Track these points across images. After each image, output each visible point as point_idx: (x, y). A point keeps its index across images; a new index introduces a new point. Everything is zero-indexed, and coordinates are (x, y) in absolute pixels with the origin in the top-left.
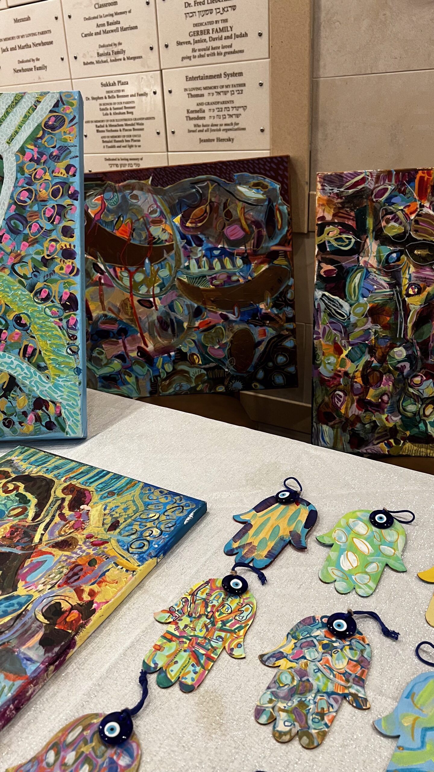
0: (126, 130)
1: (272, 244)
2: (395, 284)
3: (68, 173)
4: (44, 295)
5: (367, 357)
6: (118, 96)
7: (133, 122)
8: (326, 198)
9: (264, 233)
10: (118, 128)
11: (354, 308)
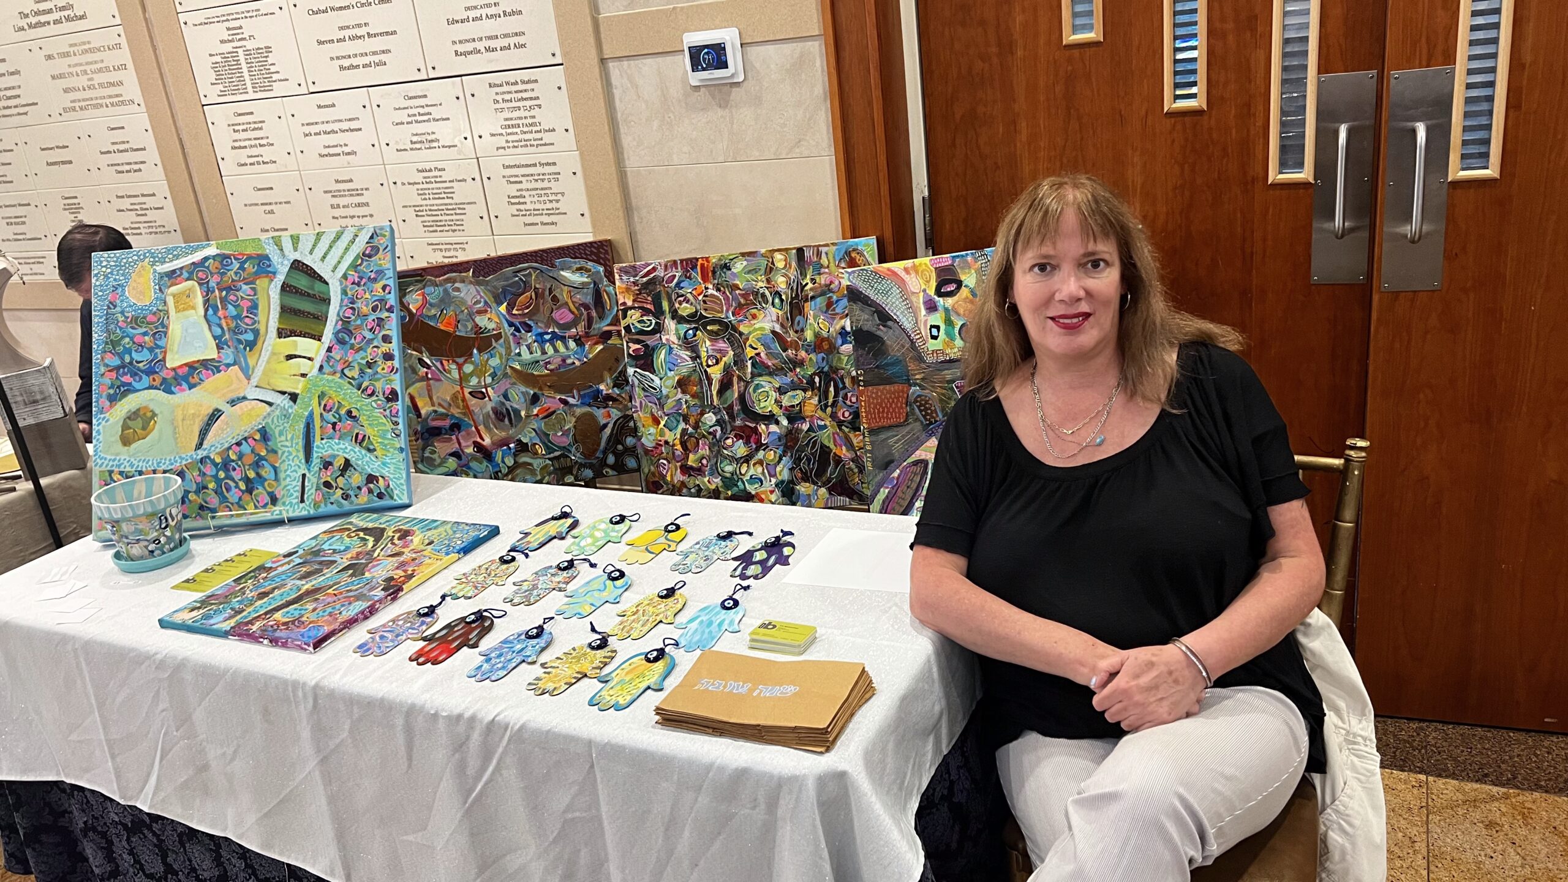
0: (448, 215)
1: (603, 324)
2: (696, 357)
3: (384, 291)
4: (369, 392)
5: (682, 425)
6: (436, 182)
7: (454, 207)
8: (624, 286)
9: (594, 314)
10: (439, 213)
11: (664, 381)
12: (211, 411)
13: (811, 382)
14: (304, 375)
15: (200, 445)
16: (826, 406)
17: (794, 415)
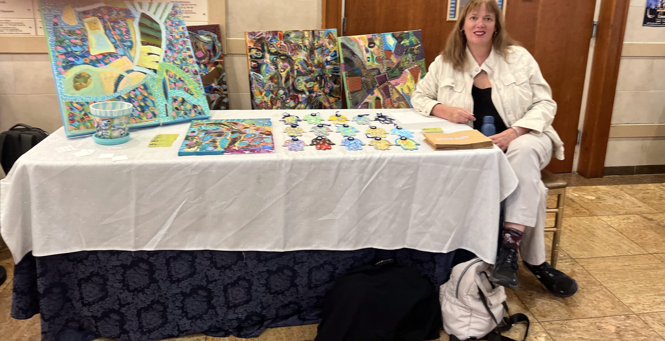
1: (216, 59)
2: (277, 68)
5: (271, 95)
8: (250, 39)
11: (264, 77)
12: (118, 75)
13: (316, 79)
14: (157, 62)
15: (115, 91)
16: (321, 87)
17: (311, 91)
